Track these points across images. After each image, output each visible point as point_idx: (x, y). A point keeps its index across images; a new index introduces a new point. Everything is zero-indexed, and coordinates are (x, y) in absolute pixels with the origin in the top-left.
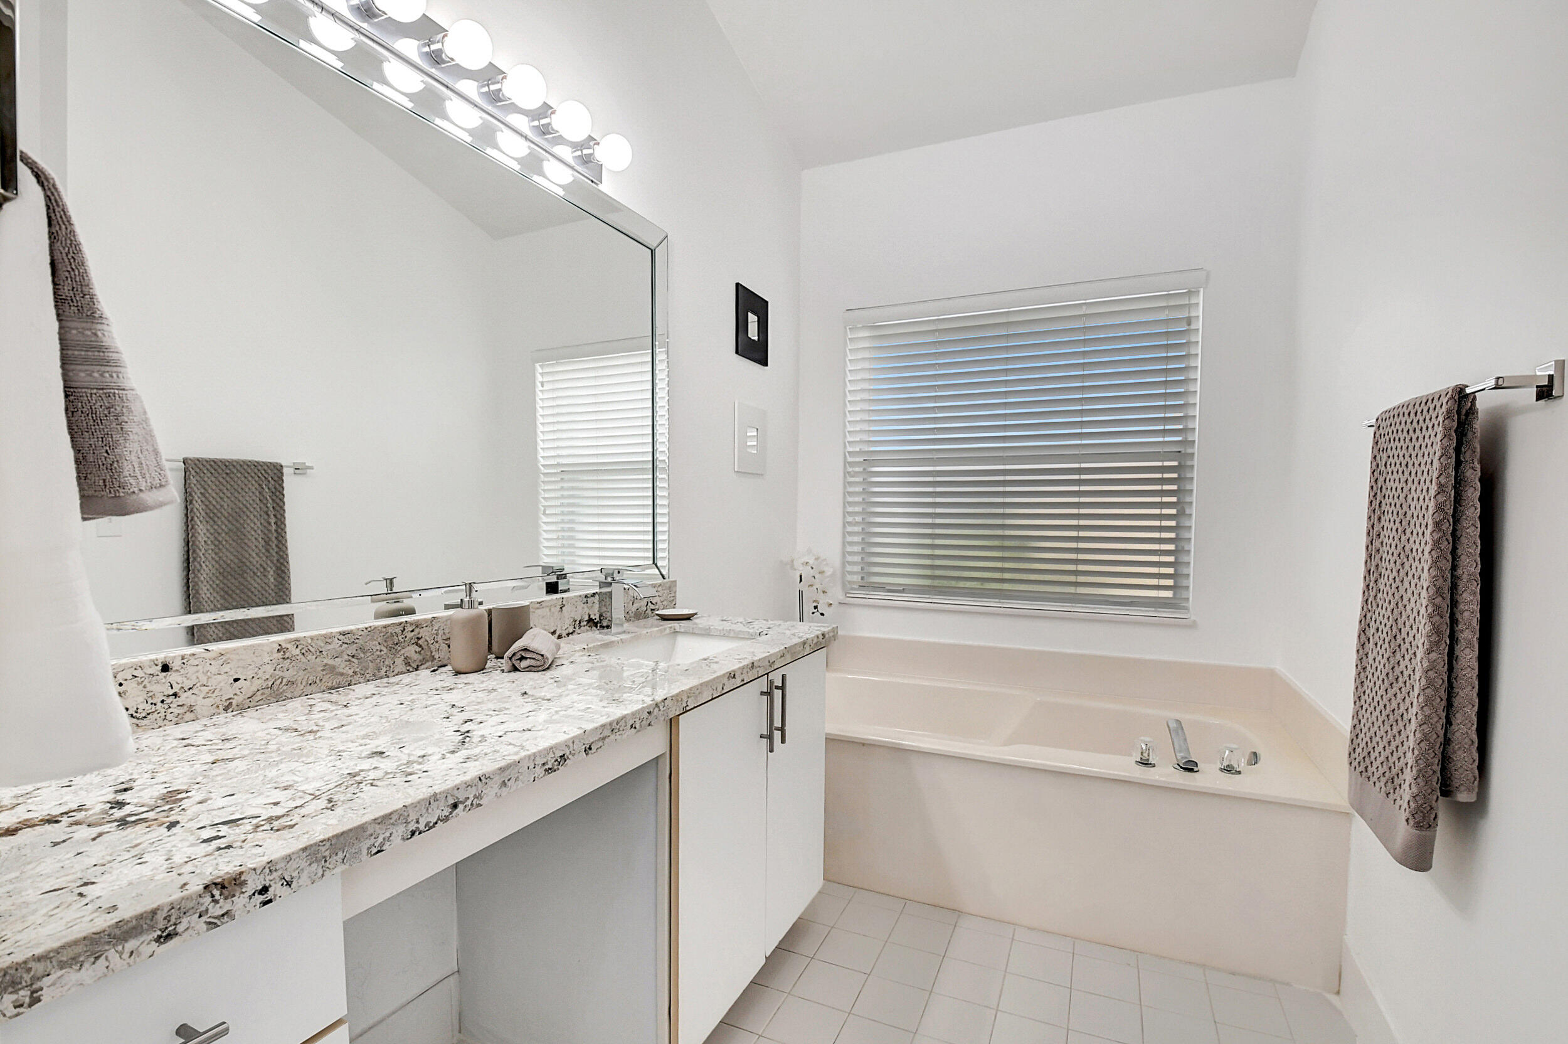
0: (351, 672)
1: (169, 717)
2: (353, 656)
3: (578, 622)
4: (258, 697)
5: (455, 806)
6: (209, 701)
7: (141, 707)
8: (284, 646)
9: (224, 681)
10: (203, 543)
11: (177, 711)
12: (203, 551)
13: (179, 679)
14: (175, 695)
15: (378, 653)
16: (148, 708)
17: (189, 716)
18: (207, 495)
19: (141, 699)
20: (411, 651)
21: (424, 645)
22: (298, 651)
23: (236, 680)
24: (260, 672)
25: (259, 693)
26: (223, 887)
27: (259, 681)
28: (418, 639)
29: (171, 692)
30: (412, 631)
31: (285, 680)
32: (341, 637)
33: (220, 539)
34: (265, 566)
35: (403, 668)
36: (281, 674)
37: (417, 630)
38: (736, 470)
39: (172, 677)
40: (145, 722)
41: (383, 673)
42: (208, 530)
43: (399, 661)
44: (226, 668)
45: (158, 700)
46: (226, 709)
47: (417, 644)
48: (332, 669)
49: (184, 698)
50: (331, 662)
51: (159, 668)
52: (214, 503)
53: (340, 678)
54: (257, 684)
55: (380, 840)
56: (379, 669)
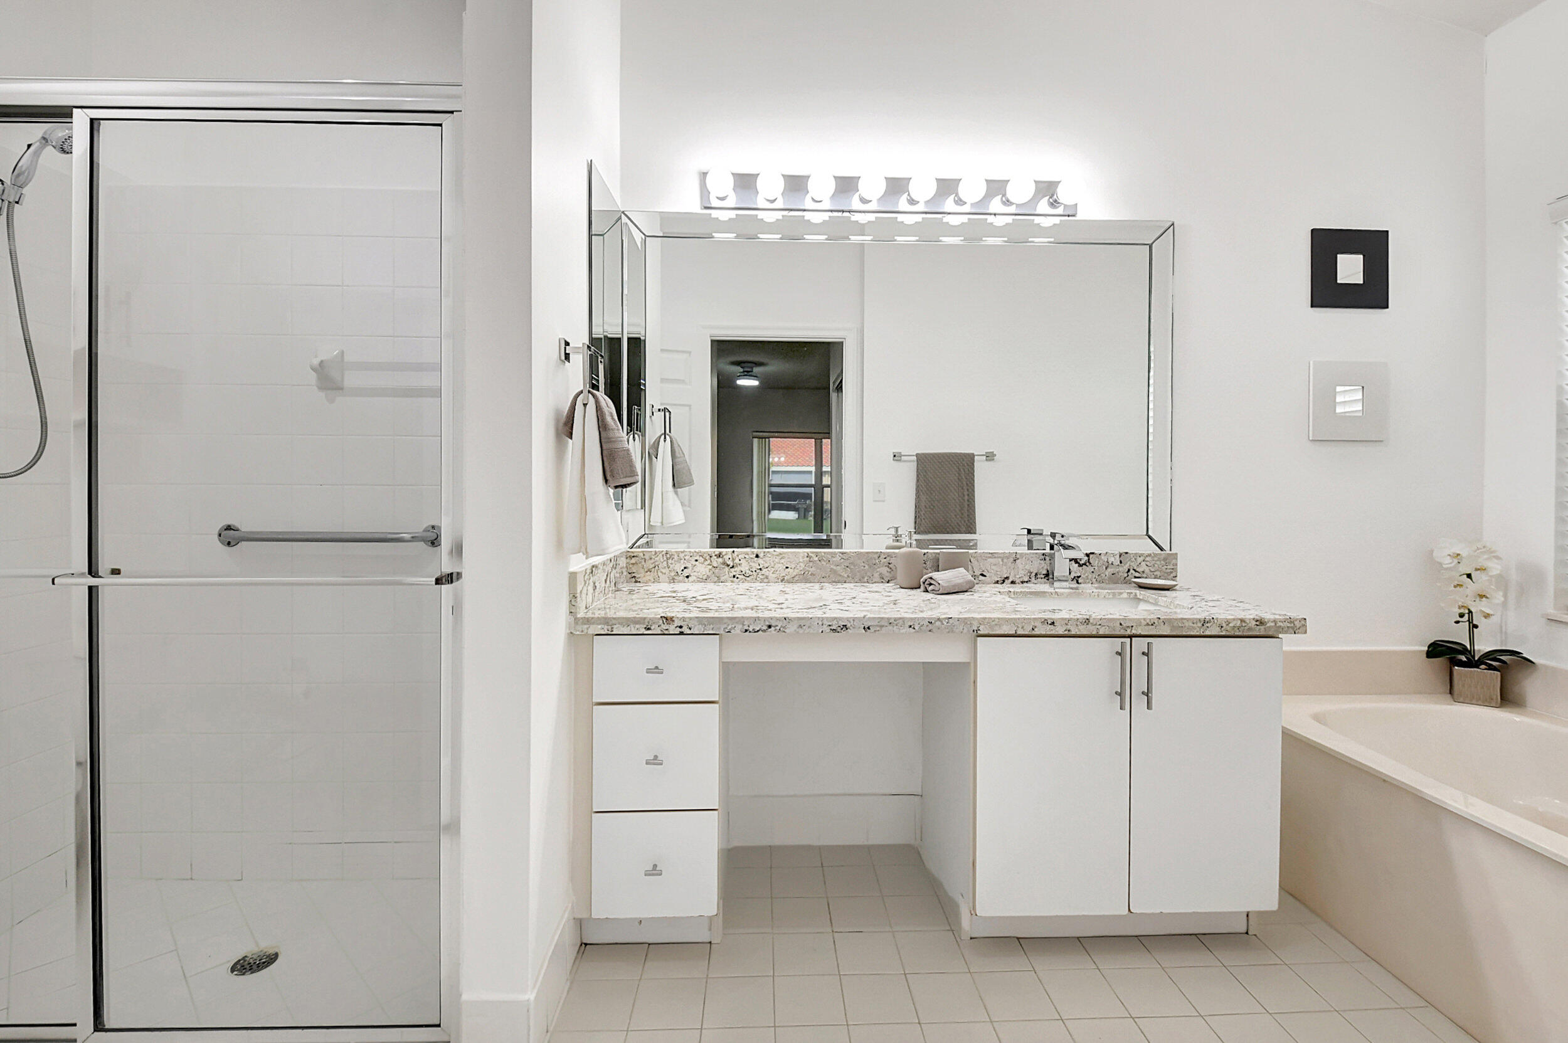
0: (846, 576)
1: (758, 579)
2: (847, 567)
3: (1033, 574)
4: (796, 578)
5: (770, 627)
6: (774, 575)
7: (747, 572)
8: (810, 554)
9: (781, 567)
10: (924, 507)
11: (761, 577)
12: (924, 512)
13: (762, 562)
14: (760, 569)
15: (863, 568)
16: (751, 573)
17: (766, 580)
18: (927, 477)
19: (747, 568)
20: (884, 570)
21: (893, 568)
22: (816, 559)
23: (787, 568)
24: (798, 566)
25: (797, 576)
26: (667, 619)
27: (798, 571)
28: (889, 564)
29: (759, 568)
30: (885, 558)
31: (810, 573)
32: (840, 555)
33: (934, 505)
34: (960, 524)
35: (878, 580)
36: (808, 569)
37: (888, 559)
38: (1311, 439)
39: (760, 561)
40: (748, 579)
41: (865, 580)
42: (927, 498)
43: (876, 575)
44: (782, 561)
45: (754, 570)
46: (782, 581)
47: (888, 567)
48: (835, 572)
49: (764, 570)
50: (835, 568)
51: (755, 555)
52: (931, 481)
53: (840, 578)
54: (796, 572)
55: (730, 627)
56: (863, 578)
